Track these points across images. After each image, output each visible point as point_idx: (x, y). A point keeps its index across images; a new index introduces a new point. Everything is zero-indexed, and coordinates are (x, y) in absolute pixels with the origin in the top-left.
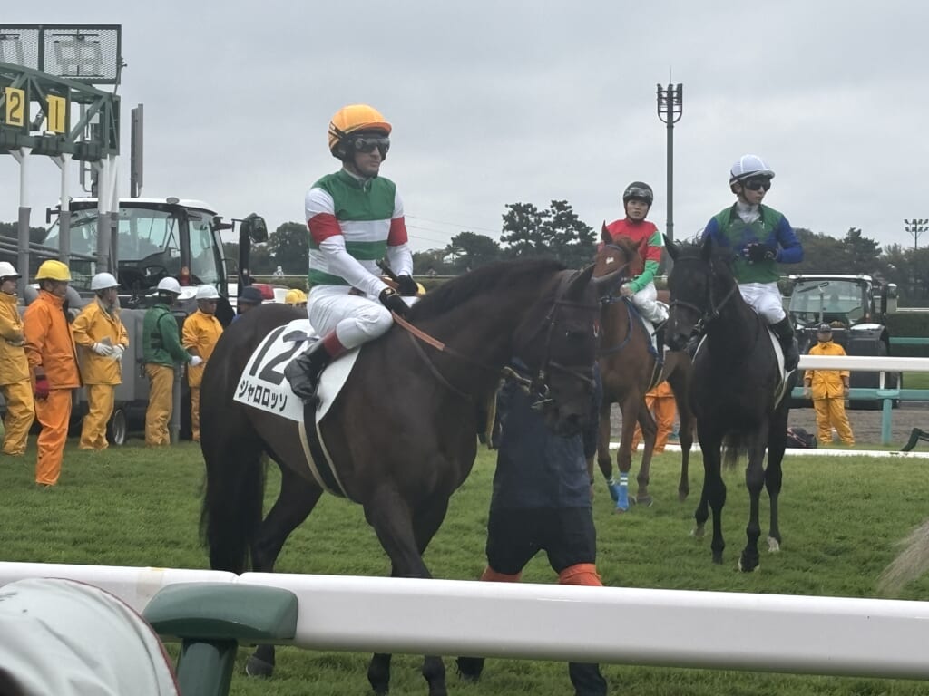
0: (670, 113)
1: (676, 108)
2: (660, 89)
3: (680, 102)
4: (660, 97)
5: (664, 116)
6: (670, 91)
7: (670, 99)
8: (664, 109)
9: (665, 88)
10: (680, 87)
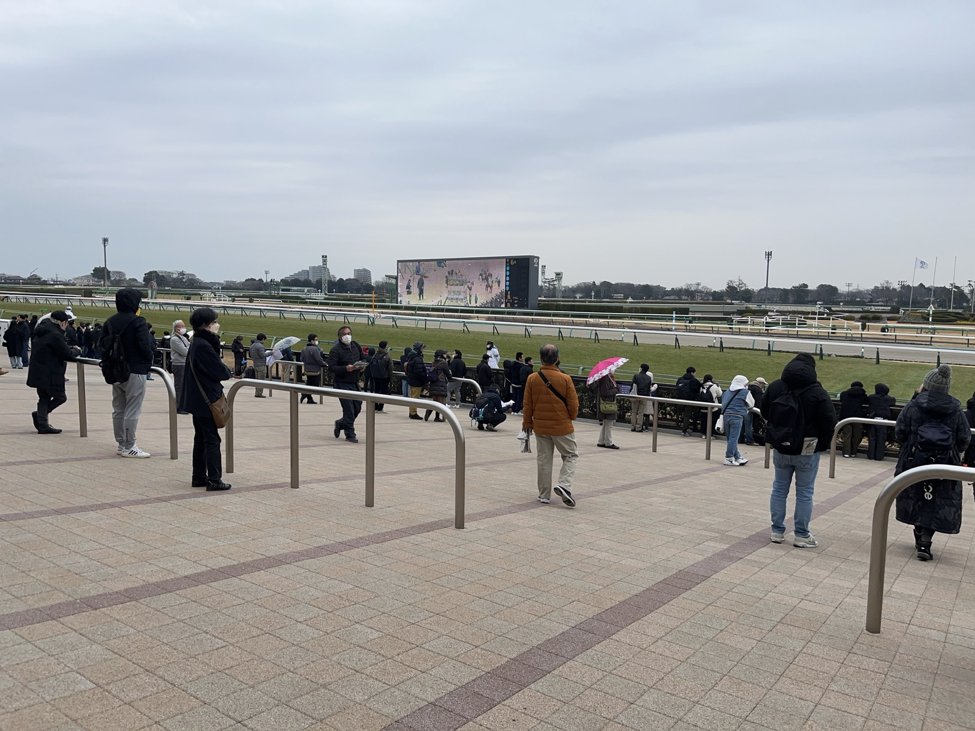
0: (768, 258)
1: (770, 257)
2: (766, 252)
3: (771, 255)
4: (766, 254)
5: (767, 259)
6: (769, 253)
7: (768, 255)
8: (767, 257)
9: (767, 252)
10: (771, 252)
